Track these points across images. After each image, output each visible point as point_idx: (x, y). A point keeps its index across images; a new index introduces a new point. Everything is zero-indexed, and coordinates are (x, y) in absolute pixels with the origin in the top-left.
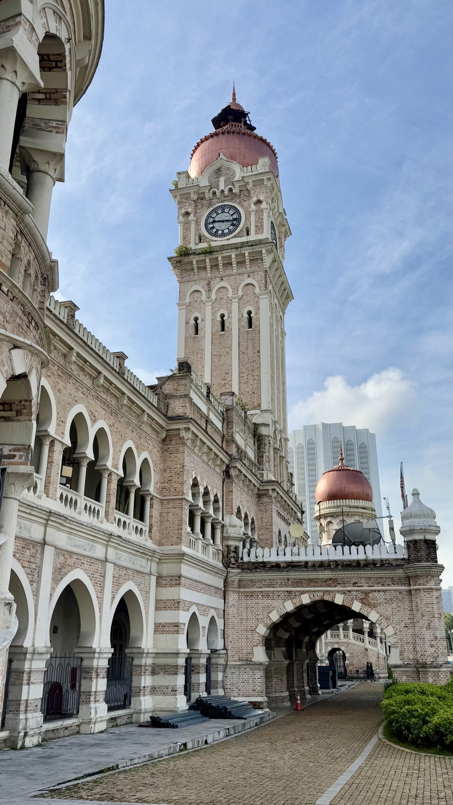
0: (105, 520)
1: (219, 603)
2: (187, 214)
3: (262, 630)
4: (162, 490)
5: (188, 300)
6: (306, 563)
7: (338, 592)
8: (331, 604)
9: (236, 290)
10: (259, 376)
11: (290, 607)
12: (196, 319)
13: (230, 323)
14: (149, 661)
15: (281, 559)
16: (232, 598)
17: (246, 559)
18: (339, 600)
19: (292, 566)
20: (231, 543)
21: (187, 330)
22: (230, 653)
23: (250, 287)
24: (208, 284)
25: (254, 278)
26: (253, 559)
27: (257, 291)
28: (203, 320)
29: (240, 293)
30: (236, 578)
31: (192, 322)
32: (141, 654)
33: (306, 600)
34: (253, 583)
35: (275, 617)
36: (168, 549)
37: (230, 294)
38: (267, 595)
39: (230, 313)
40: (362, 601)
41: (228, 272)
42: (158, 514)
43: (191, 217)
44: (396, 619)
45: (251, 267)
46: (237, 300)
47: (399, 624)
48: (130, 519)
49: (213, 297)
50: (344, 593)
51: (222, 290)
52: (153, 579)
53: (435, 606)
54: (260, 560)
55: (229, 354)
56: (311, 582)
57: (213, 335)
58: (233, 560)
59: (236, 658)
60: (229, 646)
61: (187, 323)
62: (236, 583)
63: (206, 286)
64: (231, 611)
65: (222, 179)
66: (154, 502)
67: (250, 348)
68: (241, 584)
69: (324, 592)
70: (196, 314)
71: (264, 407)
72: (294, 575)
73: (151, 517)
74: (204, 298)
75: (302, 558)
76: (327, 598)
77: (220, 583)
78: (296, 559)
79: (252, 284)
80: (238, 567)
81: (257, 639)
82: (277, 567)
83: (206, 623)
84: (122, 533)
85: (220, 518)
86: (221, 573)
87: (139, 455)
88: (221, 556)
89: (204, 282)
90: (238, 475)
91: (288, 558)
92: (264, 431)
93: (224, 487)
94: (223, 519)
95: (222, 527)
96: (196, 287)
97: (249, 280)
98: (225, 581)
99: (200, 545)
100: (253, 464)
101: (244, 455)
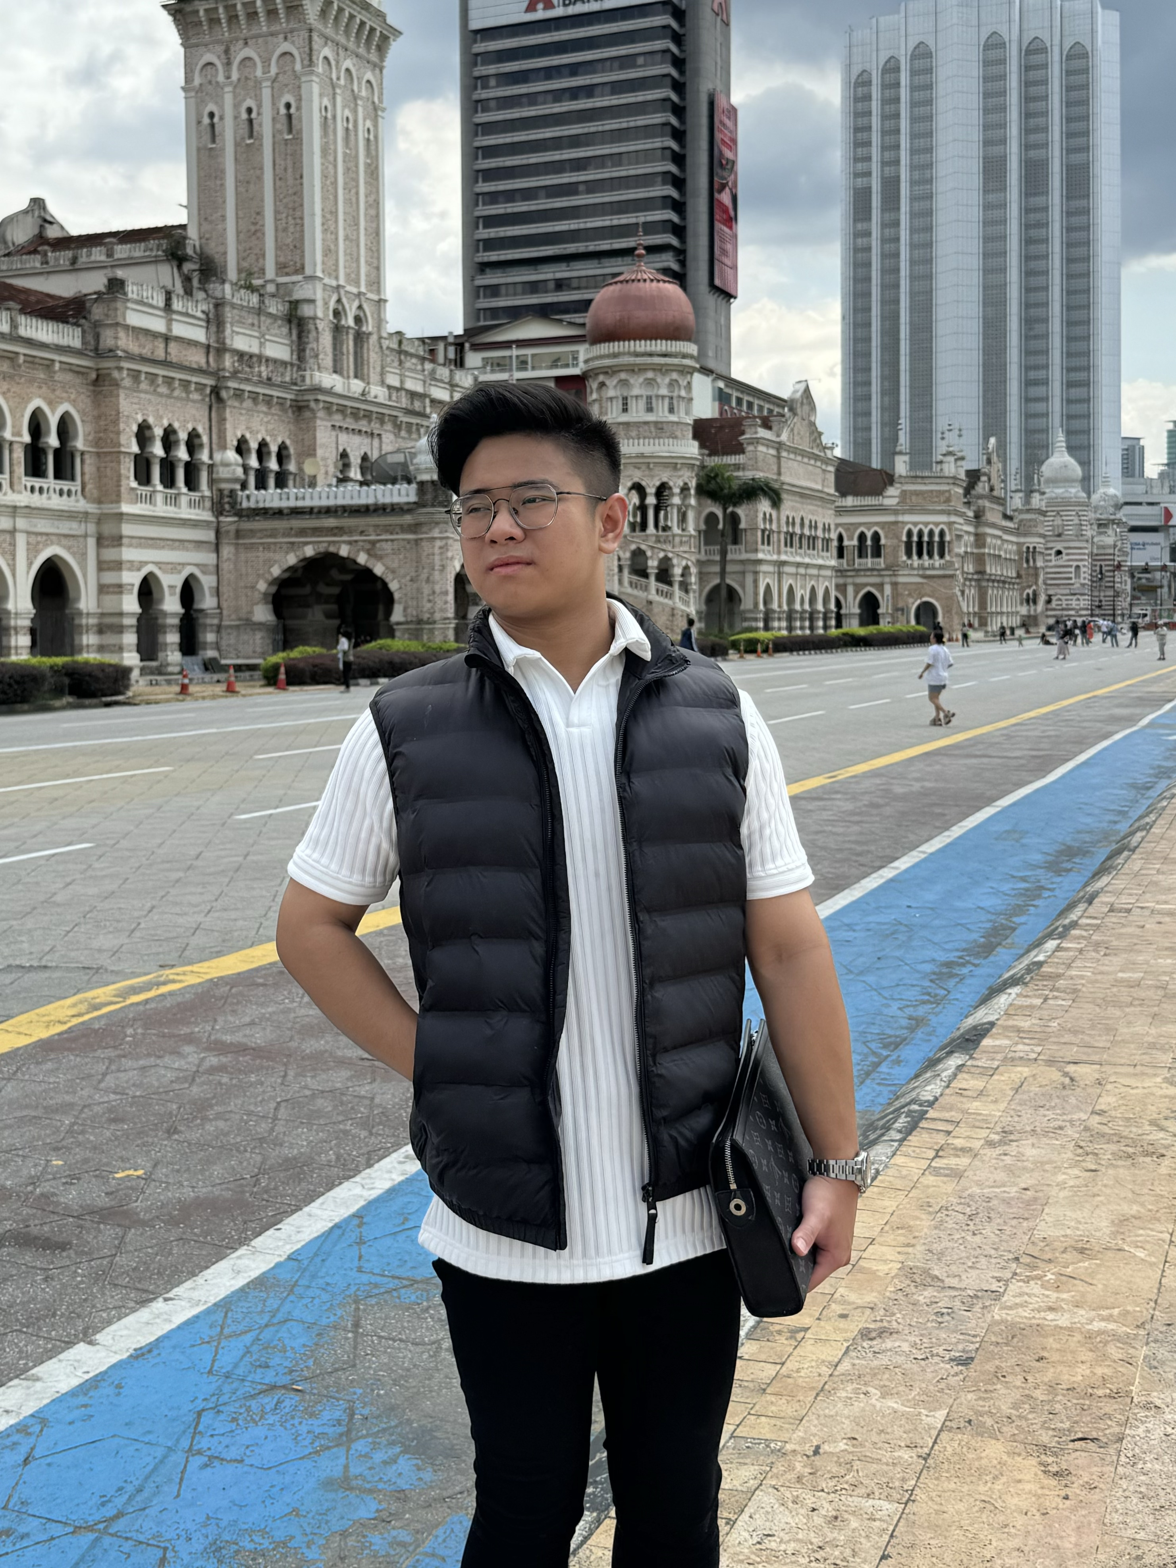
0: (9, 491)
1: (210, 558)
3: (262, 586)
4: (97, 442)
5: (197, 81)
6: (312, 509)
7: (344, 542)
8: (335, 556)
9: (266, 63)
10: (302, 218)
11: (292, 560)
12: (212, 115)
13: (260, 125)
14: (92, 621)
15: (284, 504)
16: (227, 551)
17: (245, 505)
18: (344, 551)
19: (296, 512)
20: (224, 486)
21: (199, 137)
22: (225, 613)
23: (288, 57)
24: (227, 51)
25: (293, 43)
26: (252, 505)
27: (298, 67)
28: (222, 118)
29: (274, 70)
30: (233, 528)
31: (206, 120)
32: (80, 614)
33: (309, 551)
34: (252, 533)
35: (276, 571)
36: (109, 508)
37: (259, 73)
38: (267, 547)
39: (260, 106)
40: (369, 552)
41: (255, 31)
42: (94, 469)
44: (402, 571)
45: (288, 21)
46: (269, 83)
47: (404, 576)
48: (50, 482)
49: (235, 76)
50: (350, 543)
51: (248, 63)
52: (91, 542)
53: (437, 558)
54: (261, 505)
55: (260, 178)
56: (316, 531)
57: (237, 145)
58: (227, 507)
59: (233, 617)
60: (224, 605)
61: (199, 122)
62: (232, 534)
63: (223, 56)
64: (225, 566)
66: (87, 457)
67: (290, 170)
68: (238, 534)
69: (330, 543)
70: (211, 107)
71: (308, 271)
72: (297, 523)
73: (83, 474)
74: (221, 78)
75: (308, 503)
76: (332, 549)
77: (210, 536)
78: (300, 504)
79: (291, 54)
80: (235, 515)
81: (257, 596)
82: (279, 513)
83: (178, 581)
84: (36, 500)
85: (204, 456)
86: (205, 524)
87: (53, 411)
88: (208, 504)
89: (220, 49)
90: (239, 394)
91: (292, 503)
92: (306, 311)
93: (214, 414)
94: (211, 457)
95: (211, 467)
96: (209, 57)
97: (286, 47)
98: (218, 532)
99: (159, 498)
100: (286, 364)
101: (259, 359)
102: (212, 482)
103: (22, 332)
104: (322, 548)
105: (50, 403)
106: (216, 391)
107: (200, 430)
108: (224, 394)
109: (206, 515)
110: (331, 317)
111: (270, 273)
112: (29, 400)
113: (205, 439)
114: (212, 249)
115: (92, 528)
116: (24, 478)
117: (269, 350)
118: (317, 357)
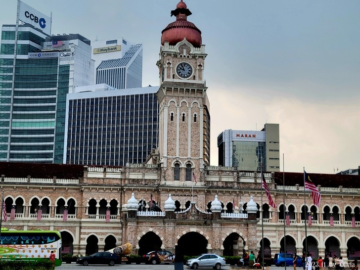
1: (119, 231)
20: (123, 213)
58: (124, 218)
77: (119, 226)
83: (105, 237)
84: (59, 219)
85: (118, 206)
88: (119, 218)
93: (122, 195)
94: (121, 206)
95: (121, 208)
98: (122, 225)
100: (155, 180)
101: (142, 180)
103: (57, 182)
105: (66, 197)
106: (122, 189)
107: (116, 199)
108: (124, 190)
109: (119, 221)
110: (173, 166)
112: (58, 197)
113: (119, 201)
115: (78, 225)
116: (56, 214)
117: (147, 177)
118: (164, 177)
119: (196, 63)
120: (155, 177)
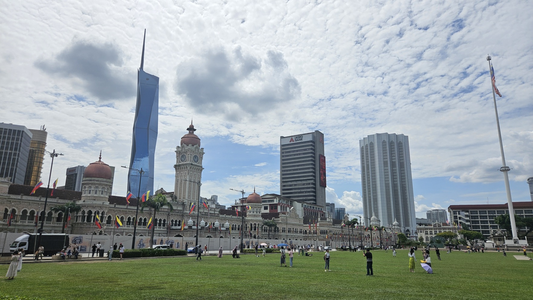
2: (178, 156)
5: (177, 176)
9: (184, 174)
13: (182, 181)
18: (180, 235)
21: (176, 182)
38: (173, 234)
41: (183, 170)
43: (178, 157)
46: (184, 176)
49: (180, 175)
51: (182, 174)
55: (182, 188)
56: (178, 232)
57: (180, 183)
61: (176, 180)
65: (183, 149)
70: (178, 179)
71: (186, 199)
82: (174, 229)
84: (140, 228)
85: (166, 222)
86: (166, 231)
87: (143, 218)
88: (166, 228)
89: (179, 172)
90: (172, 214)
91: (176, 228)
92: (185, 203)
93: (168, 217)
94: (167, 222)
96: (178, 173)
97: (186, 172)
98: (167, 232)
99: (158, 228)
100: (181, 210)
101: (177, 210)
102: (167, 225)
104: (178, 234)
106: (169, 214)
107: (166, 219)
108: (170, 214)
109: (166, 230)
110: (189, 204)
111: (182, 199)
112: (140, 216)
113: (166, 220)
114: (176, 195)
115: (148, 231)
116: (138, 226)
117: (179, 209)
118: (186, 209)
119: (200, 156)
120: (181, 209)
